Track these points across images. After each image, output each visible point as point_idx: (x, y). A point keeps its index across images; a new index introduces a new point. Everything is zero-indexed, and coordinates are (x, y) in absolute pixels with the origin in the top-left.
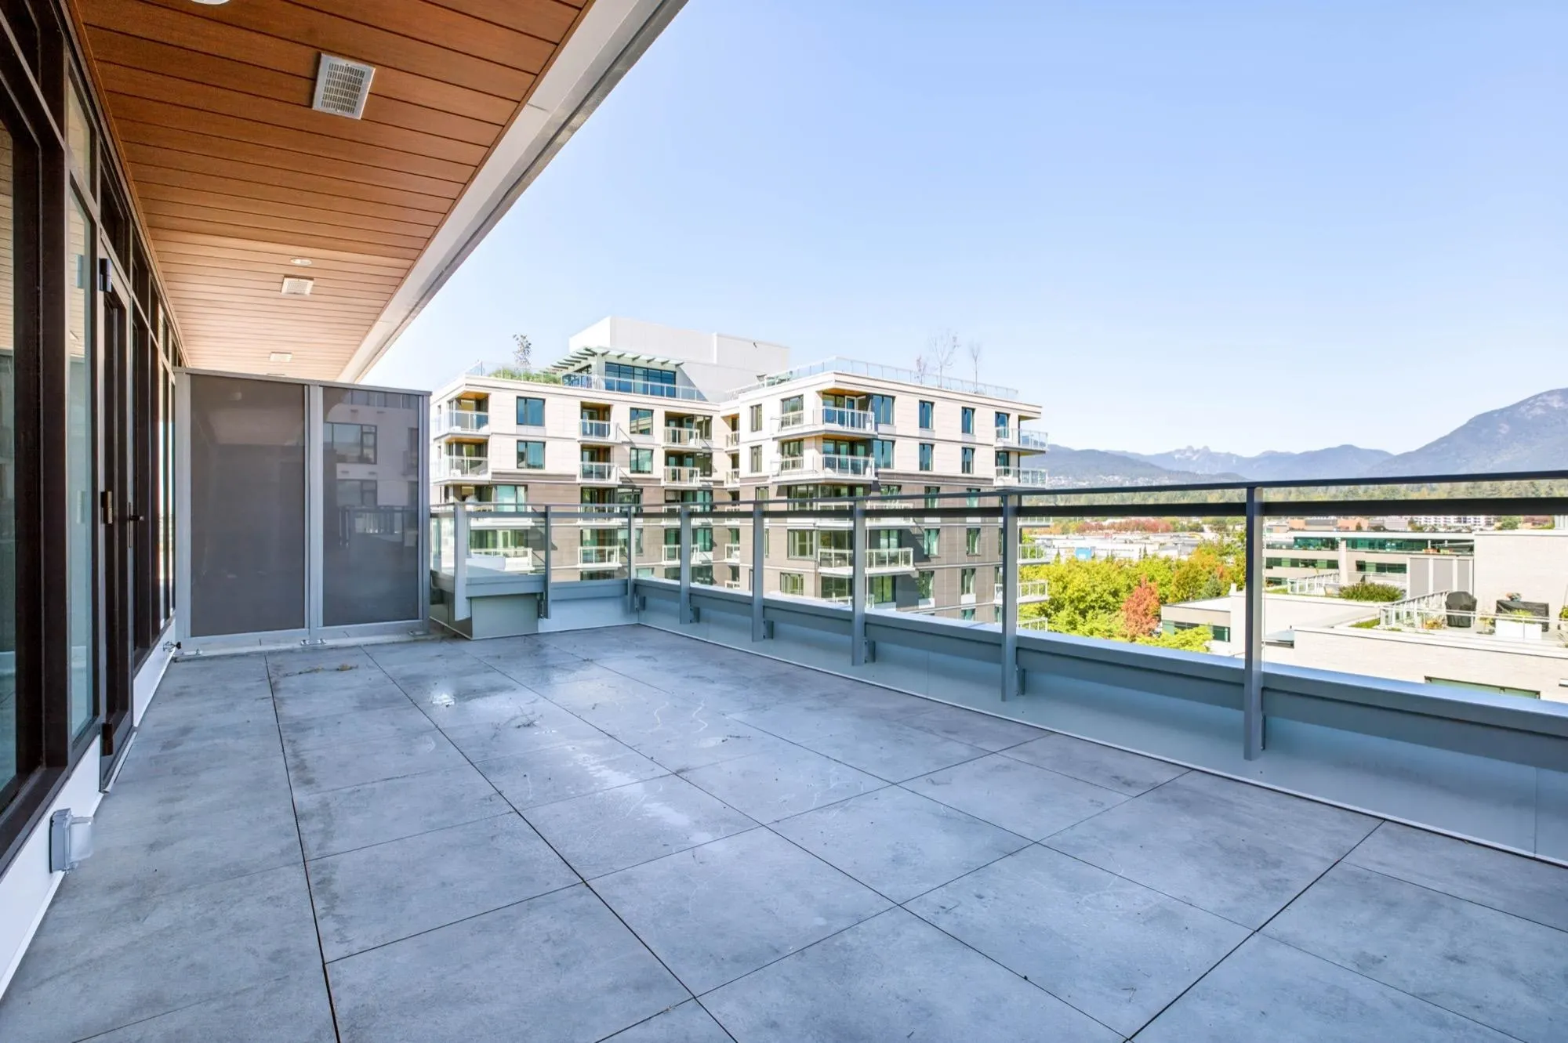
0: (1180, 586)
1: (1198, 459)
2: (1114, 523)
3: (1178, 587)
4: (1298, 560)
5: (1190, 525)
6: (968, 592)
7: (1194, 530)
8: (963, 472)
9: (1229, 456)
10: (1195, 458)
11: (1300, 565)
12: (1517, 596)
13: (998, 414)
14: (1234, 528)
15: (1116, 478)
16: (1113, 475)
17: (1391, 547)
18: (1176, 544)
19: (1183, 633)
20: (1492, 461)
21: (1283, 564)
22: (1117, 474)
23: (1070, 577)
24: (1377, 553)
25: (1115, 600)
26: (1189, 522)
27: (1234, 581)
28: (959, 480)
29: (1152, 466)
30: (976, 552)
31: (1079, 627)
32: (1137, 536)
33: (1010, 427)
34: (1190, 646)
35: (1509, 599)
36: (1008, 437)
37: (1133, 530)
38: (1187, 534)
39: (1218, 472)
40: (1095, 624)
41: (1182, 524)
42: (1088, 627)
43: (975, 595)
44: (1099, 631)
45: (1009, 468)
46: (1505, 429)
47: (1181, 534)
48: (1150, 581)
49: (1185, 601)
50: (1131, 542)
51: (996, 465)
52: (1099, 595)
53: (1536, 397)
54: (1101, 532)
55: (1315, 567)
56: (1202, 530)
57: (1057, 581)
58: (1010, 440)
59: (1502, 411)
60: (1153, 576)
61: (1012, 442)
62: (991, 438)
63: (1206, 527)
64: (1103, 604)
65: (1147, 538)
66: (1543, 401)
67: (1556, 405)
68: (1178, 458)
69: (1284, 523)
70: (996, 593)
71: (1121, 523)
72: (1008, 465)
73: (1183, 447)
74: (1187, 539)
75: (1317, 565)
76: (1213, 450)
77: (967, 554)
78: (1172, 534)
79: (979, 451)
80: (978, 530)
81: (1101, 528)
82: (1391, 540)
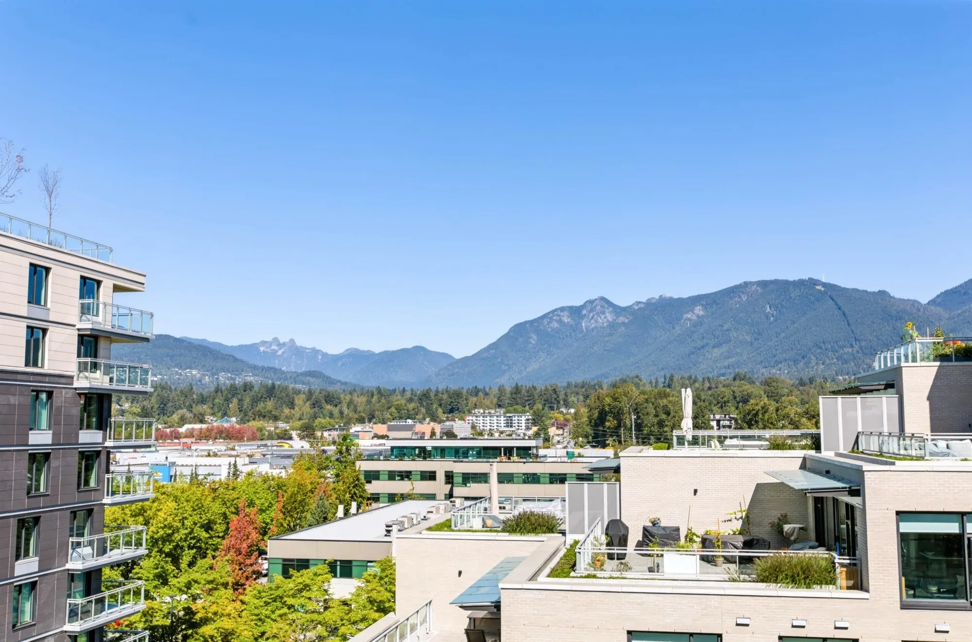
0: (286, 512)
1: (283, 353)
2: (193, 429)
3: (284, 514)
4: (394, 472)
5: (278, 431)
6: (27, 554)
7: (281, 438)
8: (27, 364)
9: (315, 352)
10: (280, 352)
11: (397, 478)
12: (658, 521)
13: (83, 279)
14: (322, 434)
15: (194, 372)
16: (191, 368)
17: (473, 456)
18: (264, 455)
19: (299, 574)
20: (526, 368)
21: (381, 477)
22: (195, 368)
23: (154, 510)
24: (462, 462)
25: (208, 535)
26: (276, 428)
27: (341, 503)
28: (19, 377)
29: (236, 360)
30: (42, 490)
31: (173, 581)
32: (219, 446)
33: (101, 299)
34: (307, 591)
35: (651, 525)
36: (97, 315)
37: (216, 438)
38: (275, 442)
39: (304, 369)
40: (194, 574)
41: (269, 431)
42: (183, 579)
43: (37, 558)
44: (199, 583)
45: (98, 360)
46: (534, 339)
47: (269, 443)
48: (249, 506)
49: (293, 531)
50: (215, 455)
51: (79, 356)
52: (189, 530)
53: (553, 311)
54: (176, 441)
55: (410, 479)
56: (291, 438)
57: (135, 516)
58: (100, 319)
59: (532, 322)
60: (252, 500)
61: (103, 321)
62: (71, 314)
63: (294, 434)
64: (193, 542)
65: (233, 449)
66: (558, 315)
67: (566, 320)
68: (264, 351)
69: (367, 429)
70: (70, 551)
71: (201, 429)
72: (96, 357)
73: (269, 339)
74: (275, 448)
75: (413, 477)
76: (299, 343)
77: (28, 493)
78: (260, 443)
79: (53, 333)
80: (47, 456)
81: (178, 436)
82: (472, 448)
